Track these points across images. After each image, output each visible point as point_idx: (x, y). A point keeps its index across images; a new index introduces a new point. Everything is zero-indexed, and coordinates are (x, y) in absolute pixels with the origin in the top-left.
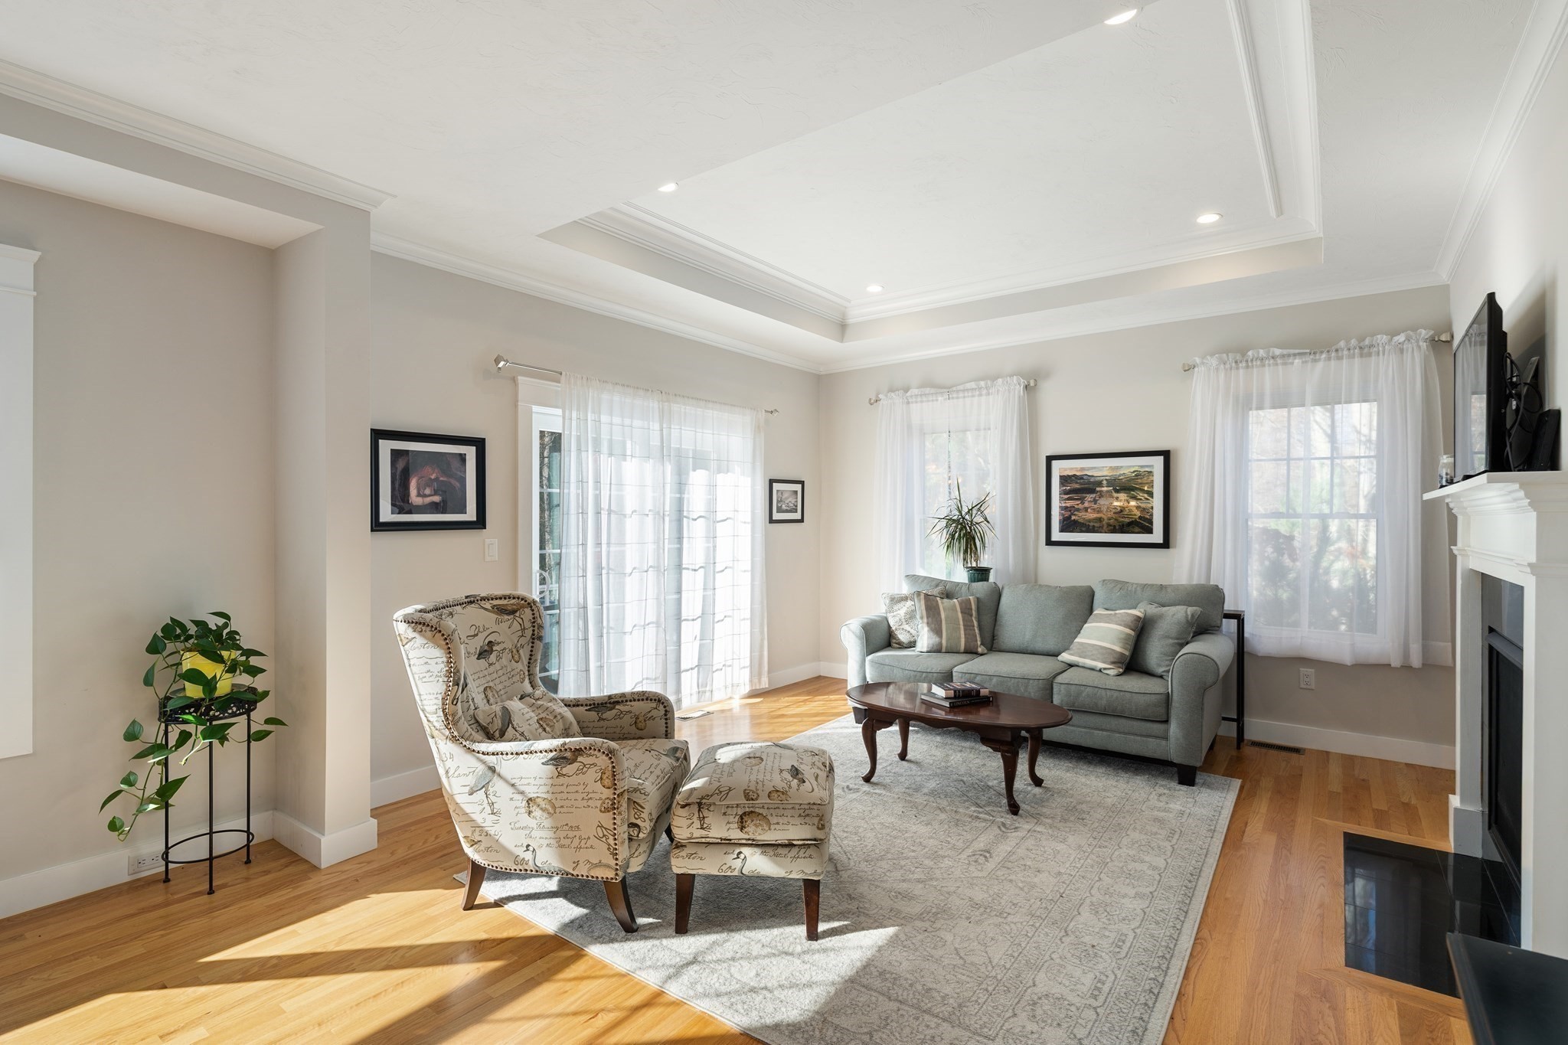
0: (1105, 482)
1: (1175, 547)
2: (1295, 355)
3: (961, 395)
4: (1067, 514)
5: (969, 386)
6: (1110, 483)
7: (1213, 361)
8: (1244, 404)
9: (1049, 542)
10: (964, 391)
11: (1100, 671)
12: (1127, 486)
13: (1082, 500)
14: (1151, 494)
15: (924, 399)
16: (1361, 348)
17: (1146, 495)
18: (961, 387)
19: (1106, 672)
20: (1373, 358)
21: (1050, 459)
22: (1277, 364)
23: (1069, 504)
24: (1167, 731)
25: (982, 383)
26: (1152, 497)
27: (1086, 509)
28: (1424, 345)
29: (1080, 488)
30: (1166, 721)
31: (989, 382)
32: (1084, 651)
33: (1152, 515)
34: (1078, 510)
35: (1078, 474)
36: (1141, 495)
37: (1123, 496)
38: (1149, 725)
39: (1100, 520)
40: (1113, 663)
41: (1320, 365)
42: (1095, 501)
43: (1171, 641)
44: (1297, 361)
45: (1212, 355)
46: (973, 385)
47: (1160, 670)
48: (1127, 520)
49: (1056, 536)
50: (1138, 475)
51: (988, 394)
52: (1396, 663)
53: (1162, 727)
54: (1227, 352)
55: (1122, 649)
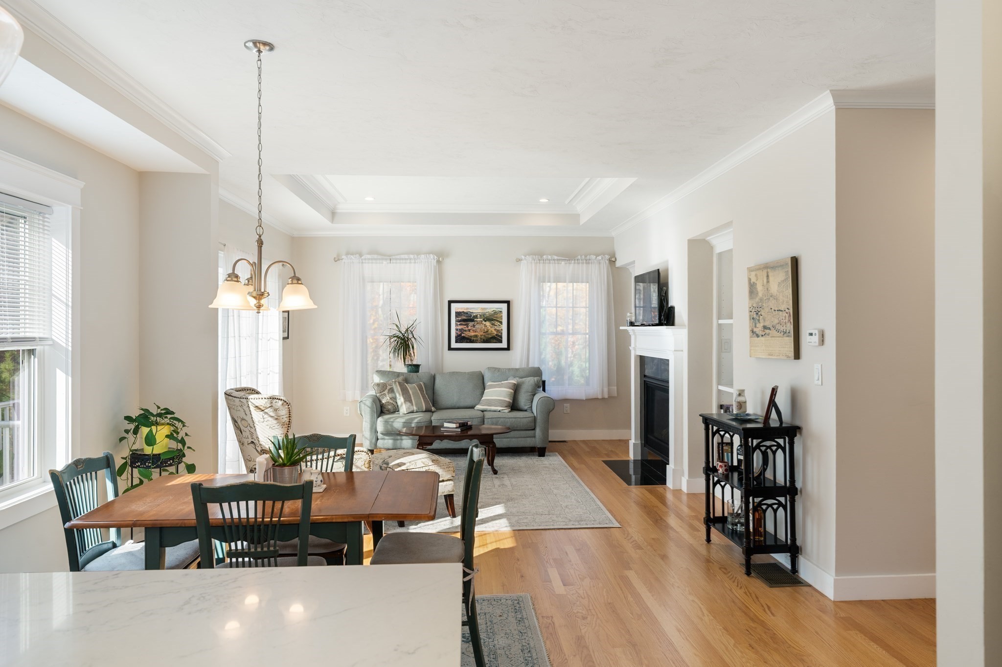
0: (479, 316)
1: (512, 350)
2: (562, 260)
3: (398, 261)
4: (459, 333)
5: (403, 256)
6: (483, 316)
7: (529, 258)
8: (542, 280)
9: (450, 349)
10: (400, 259)
11: (499, 411)
12: (492, 318)
13: (467, 325)
14: (501, 323)
15: (374, 261)
16: (586, 260)
17: (499, 323)
18: (398, 257)
19: (503, 411)
20: (590, 265)
21: (450, 302)
22: (555, 263)
23: (460, 327)
24: (535, 434)
25: (412, 256)
26: (502, 324)
27: (469, 330)
28: (607, 262)
29: (466, 319)
30: (534, 429)
31: (416, 256)
32: (490, 402)
33: (502, 333)
34: (465, 331)
35: (465, 311)
36: (497, 323)
37: (488, 324)
38: (527, 432)
39: (476, 336)
40: (506, 407)
41: (572, 265)
42: (474, 326)
43: (530, 394)
44: (563, 263)
45: (529, 255)
46: (406, 256)
47: (526, 408)
48: (490, 336)
50: (495, 313)
51: (415, 263)
52: (600, 397)
53: (532, 432)
54: (535, 254)
55: (508, 399)
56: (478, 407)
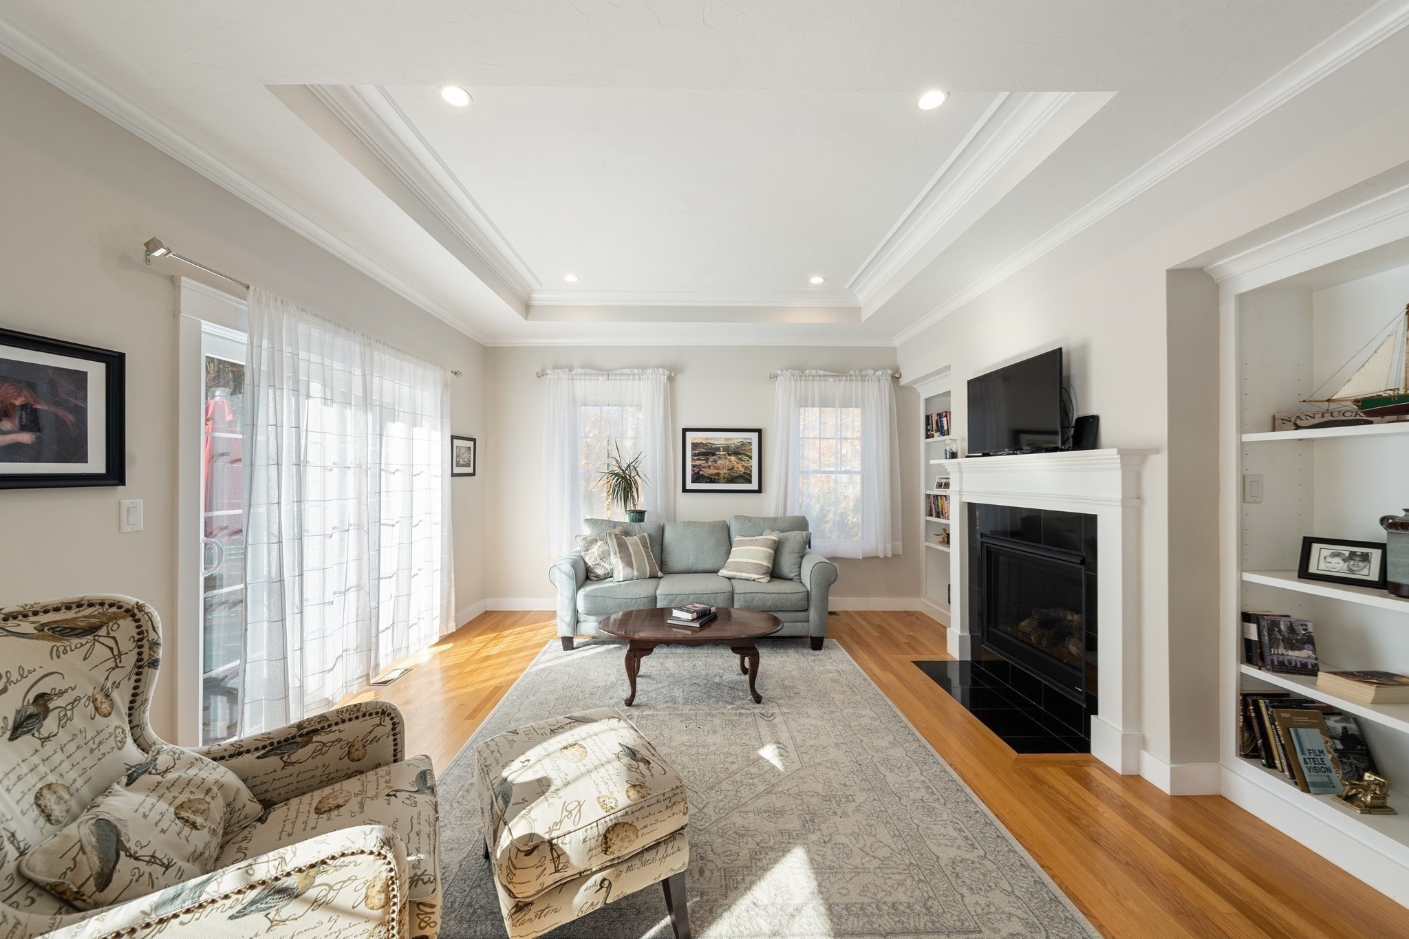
0: (721, 448)
1: (765, 492)
2: (830, 376)
3: (618, 377)
4: (697, 470)
5: (624, 371)
6: (727, 449)
7: (788, 373)
8: (804, 402)
9: (685, 490)
10: (621, 375)
11: (754, 580)
12: (739, 452)
13: (707, 460)
14: (750, 457)
15: (587, 378)
16: (862, 376)
17: (747, 458)
18: (618, 372)
19: (759, 580)
20: (867, 382)
21: (685, 431)
22: (821, 380)
23: (698, 463)
24: (808, 617)
25: (636, 371)
26: (751, 459)
27: (709, 467)
28: (889, 378)
29: (704, 452)
30: (806, 610)
31: (641, 371)
32: (739, 567)
33: (751, 471)
34: (704, 467)
35: (704, 442)
36: (745, 458)
37: (733, 458)
38: (797, 614)
39: (718, 474)
40: (764, 574)
41: (842, 383)
42: (715, 462)
43: (796, 555)
44: (831, 379)
45: (787, 370)
46: (628, 371)
47: (792, 575)
48: (736, 475)
49: (690, 486)
50: (743, 444)
51: (640, 379)
52: (882, 556)
53: (804, 614)
54: (792, 368)
55: (766, 563)
56: (724, 572)
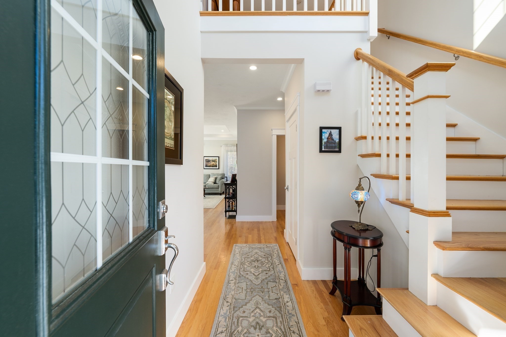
1: (220, 169)
4: (206, 165)
6: (212, 160)
7: (224, 146)
11: (211, 184)
14: (217, 162)
19: (213, 184)
21: (204, 157)
23: (206, 163)
24: (219, 190)
29: (208, 161)
30: (219, 188)
32: (210, 182)
33: (217, 165)
34: (208, 164)
35: (208, 159)
36: (216, 162)
37: (213, 162)
38: (217, 189)
39: (210, 165)
42: (210, 163)
43: (219, 180)
47: (218, 183)
48: (214, 165)
49: (205, 168)
50: (215, 159)
55: (214, 181)
56: (207, 183)
